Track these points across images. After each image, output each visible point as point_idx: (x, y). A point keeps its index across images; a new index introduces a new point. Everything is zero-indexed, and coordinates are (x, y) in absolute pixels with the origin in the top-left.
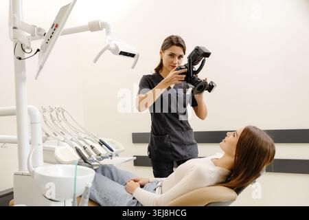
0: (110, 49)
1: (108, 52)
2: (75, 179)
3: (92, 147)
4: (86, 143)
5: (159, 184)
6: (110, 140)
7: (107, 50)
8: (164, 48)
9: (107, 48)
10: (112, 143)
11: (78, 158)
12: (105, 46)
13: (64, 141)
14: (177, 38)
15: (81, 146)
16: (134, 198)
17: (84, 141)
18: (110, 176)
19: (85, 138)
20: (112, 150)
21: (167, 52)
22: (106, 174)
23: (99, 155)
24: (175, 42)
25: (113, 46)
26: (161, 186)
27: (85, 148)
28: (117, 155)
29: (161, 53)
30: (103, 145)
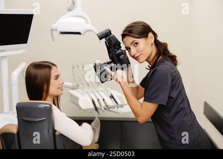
3: (104, 100)
4: (101, 96)
11: (92, 106)
13: (86, 93)
20: (117, 104)
23: (107, 106)
27: (98, 100)
30: (112, 99)
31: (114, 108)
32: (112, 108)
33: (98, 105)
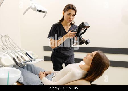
0: (32, 8)
1: (30, 10)
2: (8, 78)
3: (22, 57)
4: (19, 54)
5: (54, 75)
6: (32, 52)
7: (30, 9)
8: (65, 10)
9: (31, 7)
10: (32, 54)
12: (29, 6)
13: (7, 53)
14: (72, 6)
15: (16, 56)
16: (42, 82)
17: (17, 53)
18: (31, 70)
19: (19, 51)
20: (32, 58)
21: (67, 13)
22: (29, 70)
23: (25, 61)
24: (71, 7)
25: (33, 7)
26: (55, 77)
27: (18, 57)
28: (34, 60)
29: (63, 13)
30: (28, 56)
31: (29, 62)
32: (28, 62)
33: (18, 61)
